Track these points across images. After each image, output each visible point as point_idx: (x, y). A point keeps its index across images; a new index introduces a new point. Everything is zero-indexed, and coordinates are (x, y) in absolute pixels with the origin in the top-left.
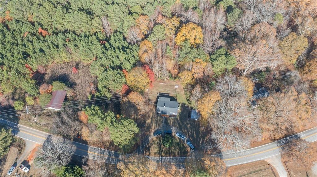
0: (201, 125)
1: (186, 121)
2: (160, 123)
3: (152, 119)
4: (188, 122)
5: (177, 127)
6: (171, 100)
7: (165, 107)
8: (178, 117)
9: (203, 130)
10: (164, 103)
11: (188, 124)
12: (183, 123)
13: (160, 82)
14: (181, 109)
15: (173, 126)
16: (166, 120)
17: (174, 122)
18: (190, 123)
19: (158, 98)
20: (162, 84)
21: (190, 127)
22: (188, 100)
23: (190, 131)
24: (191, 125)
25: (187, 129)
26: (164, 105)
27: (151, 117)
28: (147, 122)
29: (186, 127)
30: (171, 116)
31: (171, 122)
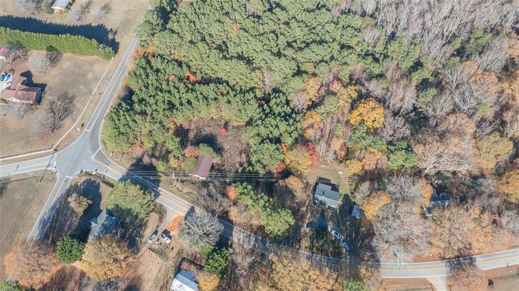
0: (362, 225)
1: (346, 216)
2: (316, 213)
3: (307, 207)
4: (348, 219)
5: (335, 222)
6: (332, 189)
7: (325, 197)
8: (338, 210)
9: (364, 231)
10: (324, 192)
11: (347, 221)
12: (342, 219)
13: (322, 163)
14: (342, 201)
15: (330, 219)
16: (323, 211)
17: (332, 216)
18: (350, 221)
19: (317, 184)
20: (324, 166)
21: (349, 225)
22: (352, 193)
23: (349, 229)
24: (351, 223)
25: (346, 227)
26: (324, 195)
27: (306, 205)
28: (302, 209)
29: (344, 224)
30: (329, 208)
31: (328, 215)
